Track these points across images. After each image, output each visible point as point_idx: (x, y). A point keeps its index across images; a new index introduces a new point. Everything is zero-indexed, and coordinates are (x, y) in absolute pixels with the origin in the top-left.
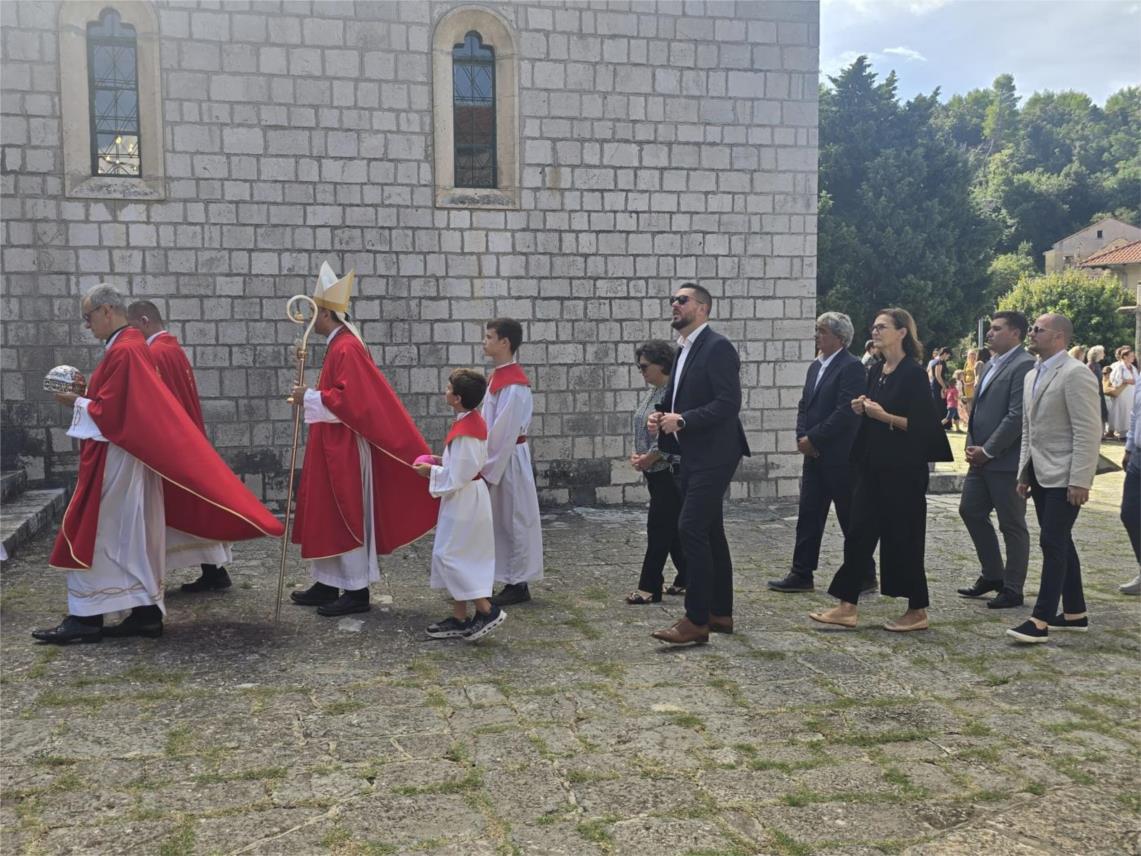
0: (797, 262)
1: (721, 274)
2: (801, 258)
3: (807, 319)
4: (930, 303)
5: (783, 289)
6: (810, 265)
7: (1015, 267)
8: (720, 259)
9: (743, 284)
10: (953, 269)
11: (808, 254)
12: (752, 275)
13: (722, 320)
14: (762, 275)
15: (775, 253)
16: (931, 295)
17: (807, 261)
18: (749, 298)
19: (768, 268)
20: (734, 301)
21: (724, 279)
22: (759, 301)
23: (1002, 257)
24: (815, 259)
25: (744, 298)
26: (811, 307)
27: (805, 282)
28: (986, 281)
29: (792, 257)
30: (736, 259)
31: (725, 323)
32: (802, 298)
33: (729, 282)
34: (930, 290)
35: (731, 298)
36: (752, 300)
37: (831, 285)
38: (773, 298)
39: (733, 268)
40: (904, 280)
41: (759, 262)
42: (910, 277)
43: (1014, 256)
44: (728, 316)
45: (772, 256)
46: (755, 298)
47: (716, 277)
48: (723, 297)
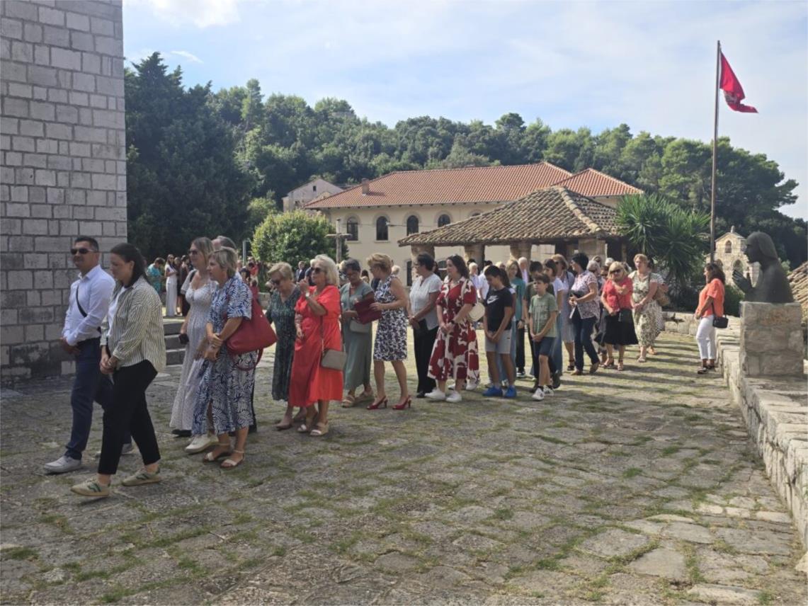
0: (111, 195)
1: (50, 200)
2: (115, 192)
3: (120, 237)
4: (210, 228)
5: (101, 214)
6: (122, 197)
7: (265, 207)
8: (49, 189)
9: (69, 210)
10: (224, 206)
11: (119, 189)
12: (74, 203)
13: (52, 236)
14: (83, 203)
15: (94, 188)
16: (210, 223)
17: (119, 194)
18: (73, 220)
19: (88, 198)
20: (62, 222)
21: (53, 205)
22: (82, 223)
23: (256, 200)
24: (125, 194)
25: (69, 220)
26: (123, 228)
27: (119, 210)
28: (246, 215)
29: (108, 191)
30: (62, 191)
31: (54, 239)
32: (116, 222)
33: (56, 207)
34: (209, 220)
35: (59, 220)
36: (76, 222)
37: (140, 213)
38: (93, 220)
39: (60, 197)
40: (191, 212)
41: (81, 193)
42: (196, 210)
43: (264, 200)
44: (56, 233)
45: (91, 190)
46: (79, 220)
47: (46, 203)
48: (52, 219)
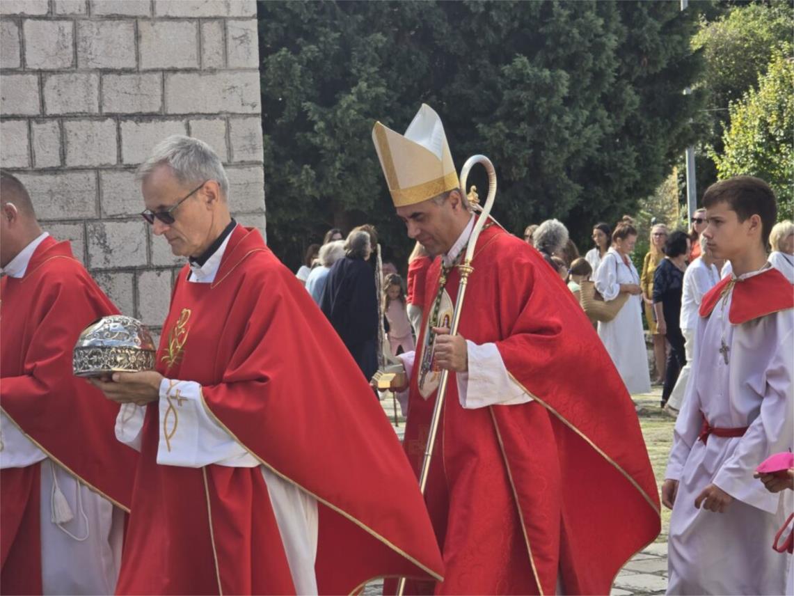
0: (212, 30)
1: (33, 61)
2: (222, 21)
3: (242, 164)
4: (568, 119)
5: (185, 93)
6: (243, 39)
7: (763, 33)
8: (28, 24)
9: (87, 85)
10: (612, 42)
11: (235, 12)
12: (104, 63)
13: (42, 171)
14: (131, 64)
15: (160, 12)
16: (568, 101)
17: (235, 29)
18: (102, 117)
19: (144, 44)
20: (69, 125)
21: (42, 74)
22: (128, 126)
23: (736, 12)
24: (253, 25)
25: (90, 117)
26: (252, 136)
27: (236, 79)
28: (689, 66)
29: (201, 20)
30: (68, 26)
31: (48, 179)
32: (228, 117)
33: (52, 81)
34: (564, 91)
35: (61, 118)
36: (110, 122)
37: (346, 82)
38: (161, 116)
39: (61, 47)
40: (506, 69)
41: (122, 31)
42: (521, 61)
43: (764, 10)
44: (56, 163)
45: (152, 19)
46: (119, 118)
47: (23, 69)
48: (42, 117)
